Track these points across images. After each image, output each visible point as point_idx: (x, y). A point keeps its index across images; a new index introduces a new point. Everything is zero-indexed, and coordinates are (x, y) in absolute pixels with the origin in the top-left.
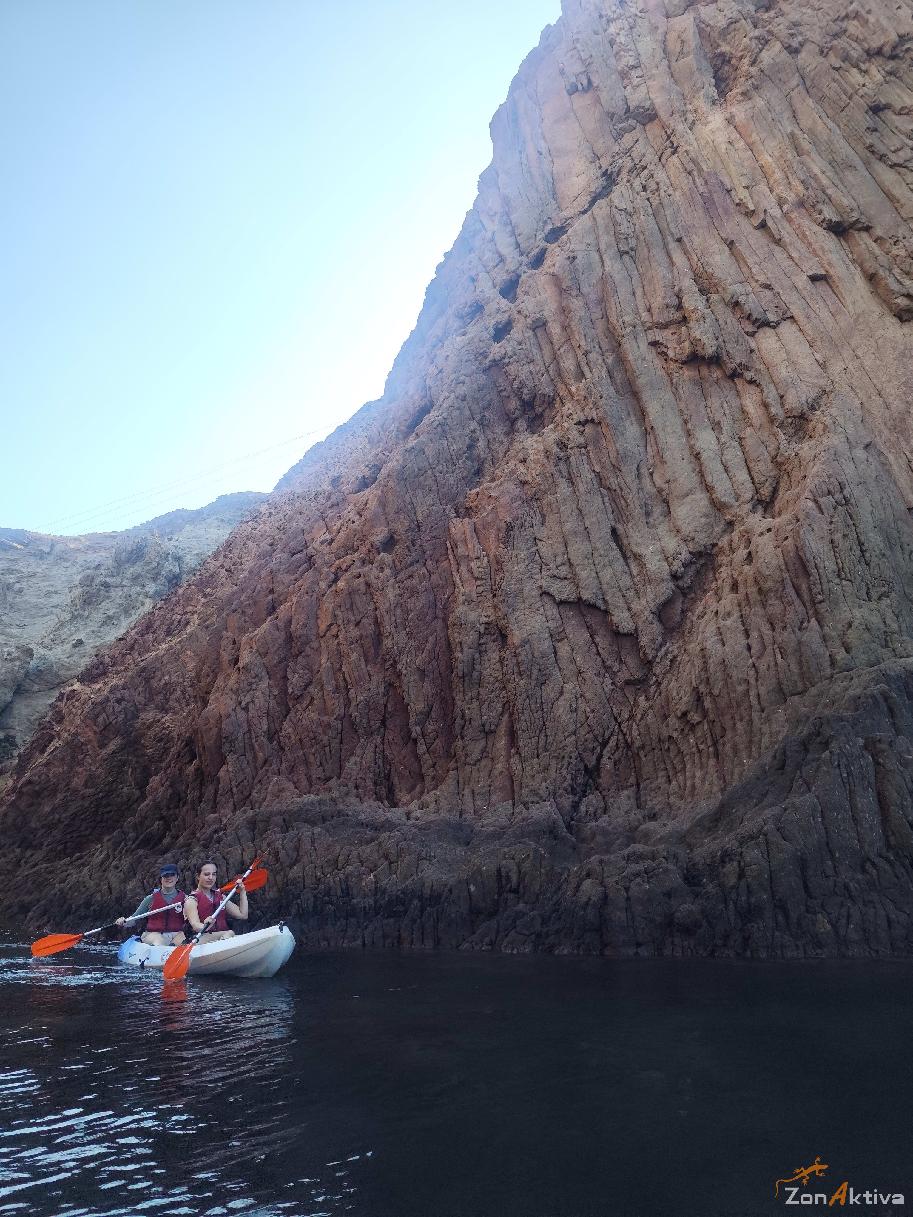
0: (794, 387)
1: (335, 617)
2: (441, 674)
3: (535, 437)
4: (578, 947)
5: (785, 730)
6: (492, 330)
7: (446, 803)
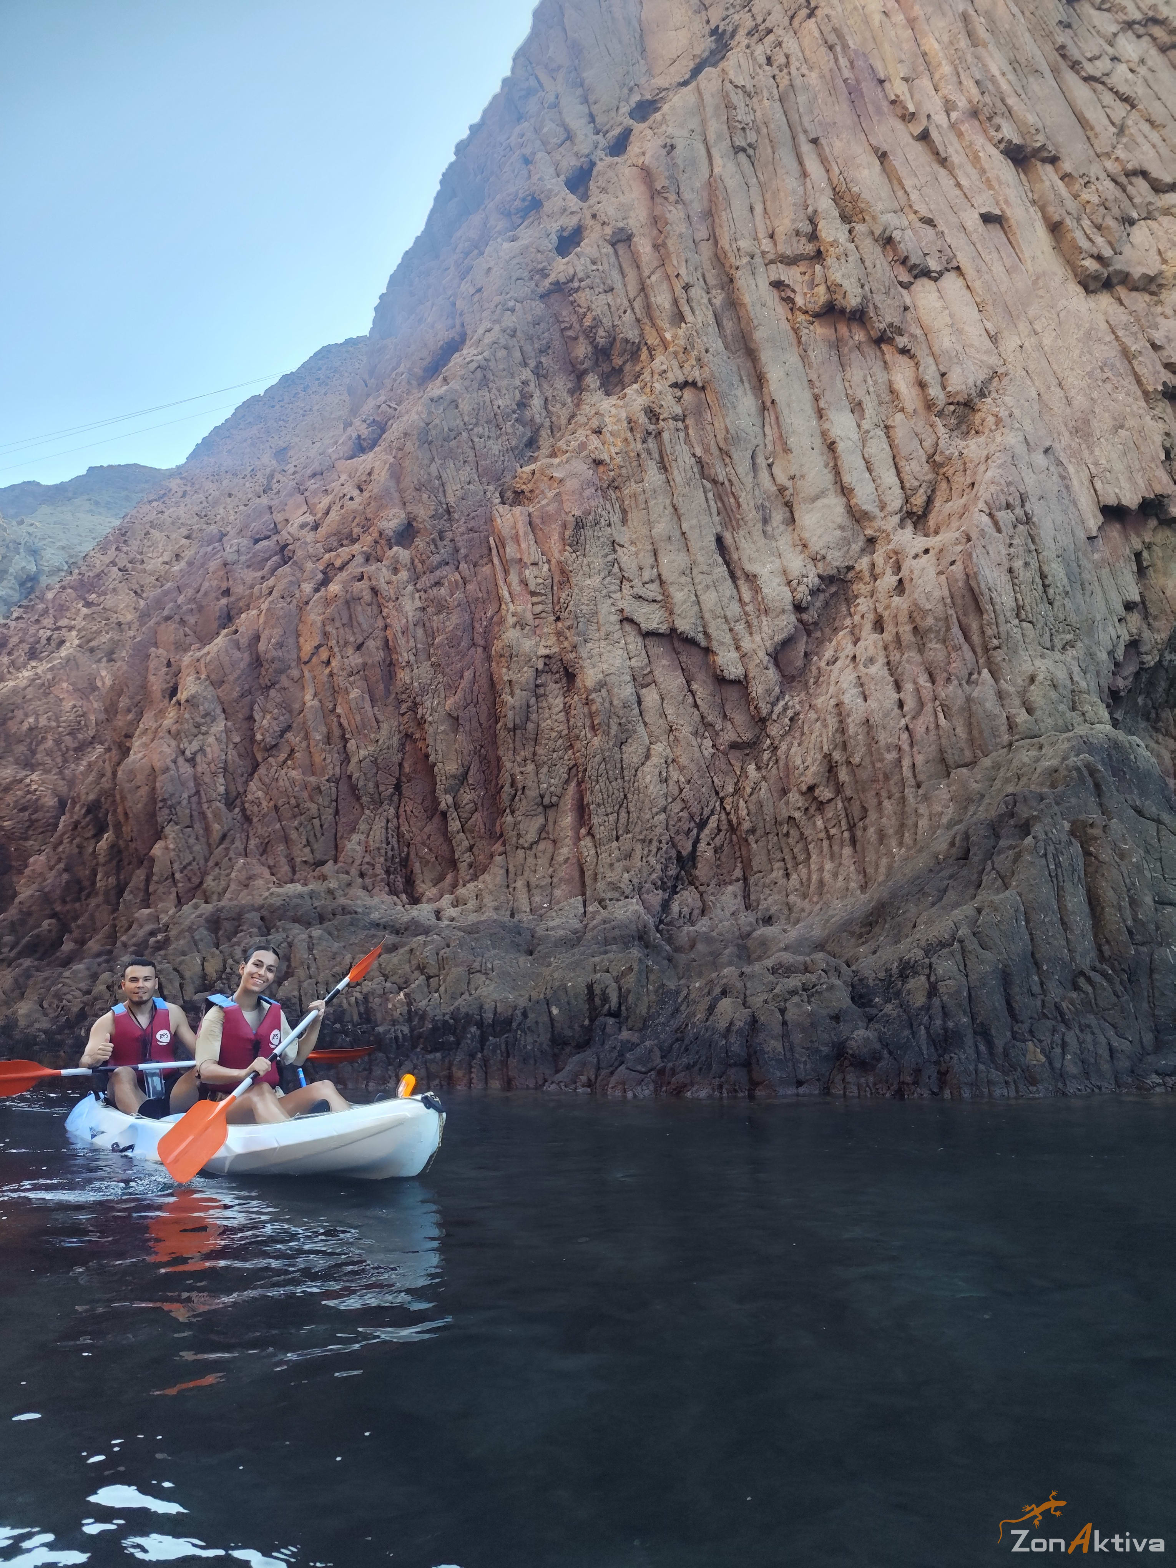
0: (960, 363)
1: (326, 634)
2: (481, 725)
3: (613, 400)
4: (720, 1087)
5: (950, 811)
6: (554, 238)
7: (492, 898)
